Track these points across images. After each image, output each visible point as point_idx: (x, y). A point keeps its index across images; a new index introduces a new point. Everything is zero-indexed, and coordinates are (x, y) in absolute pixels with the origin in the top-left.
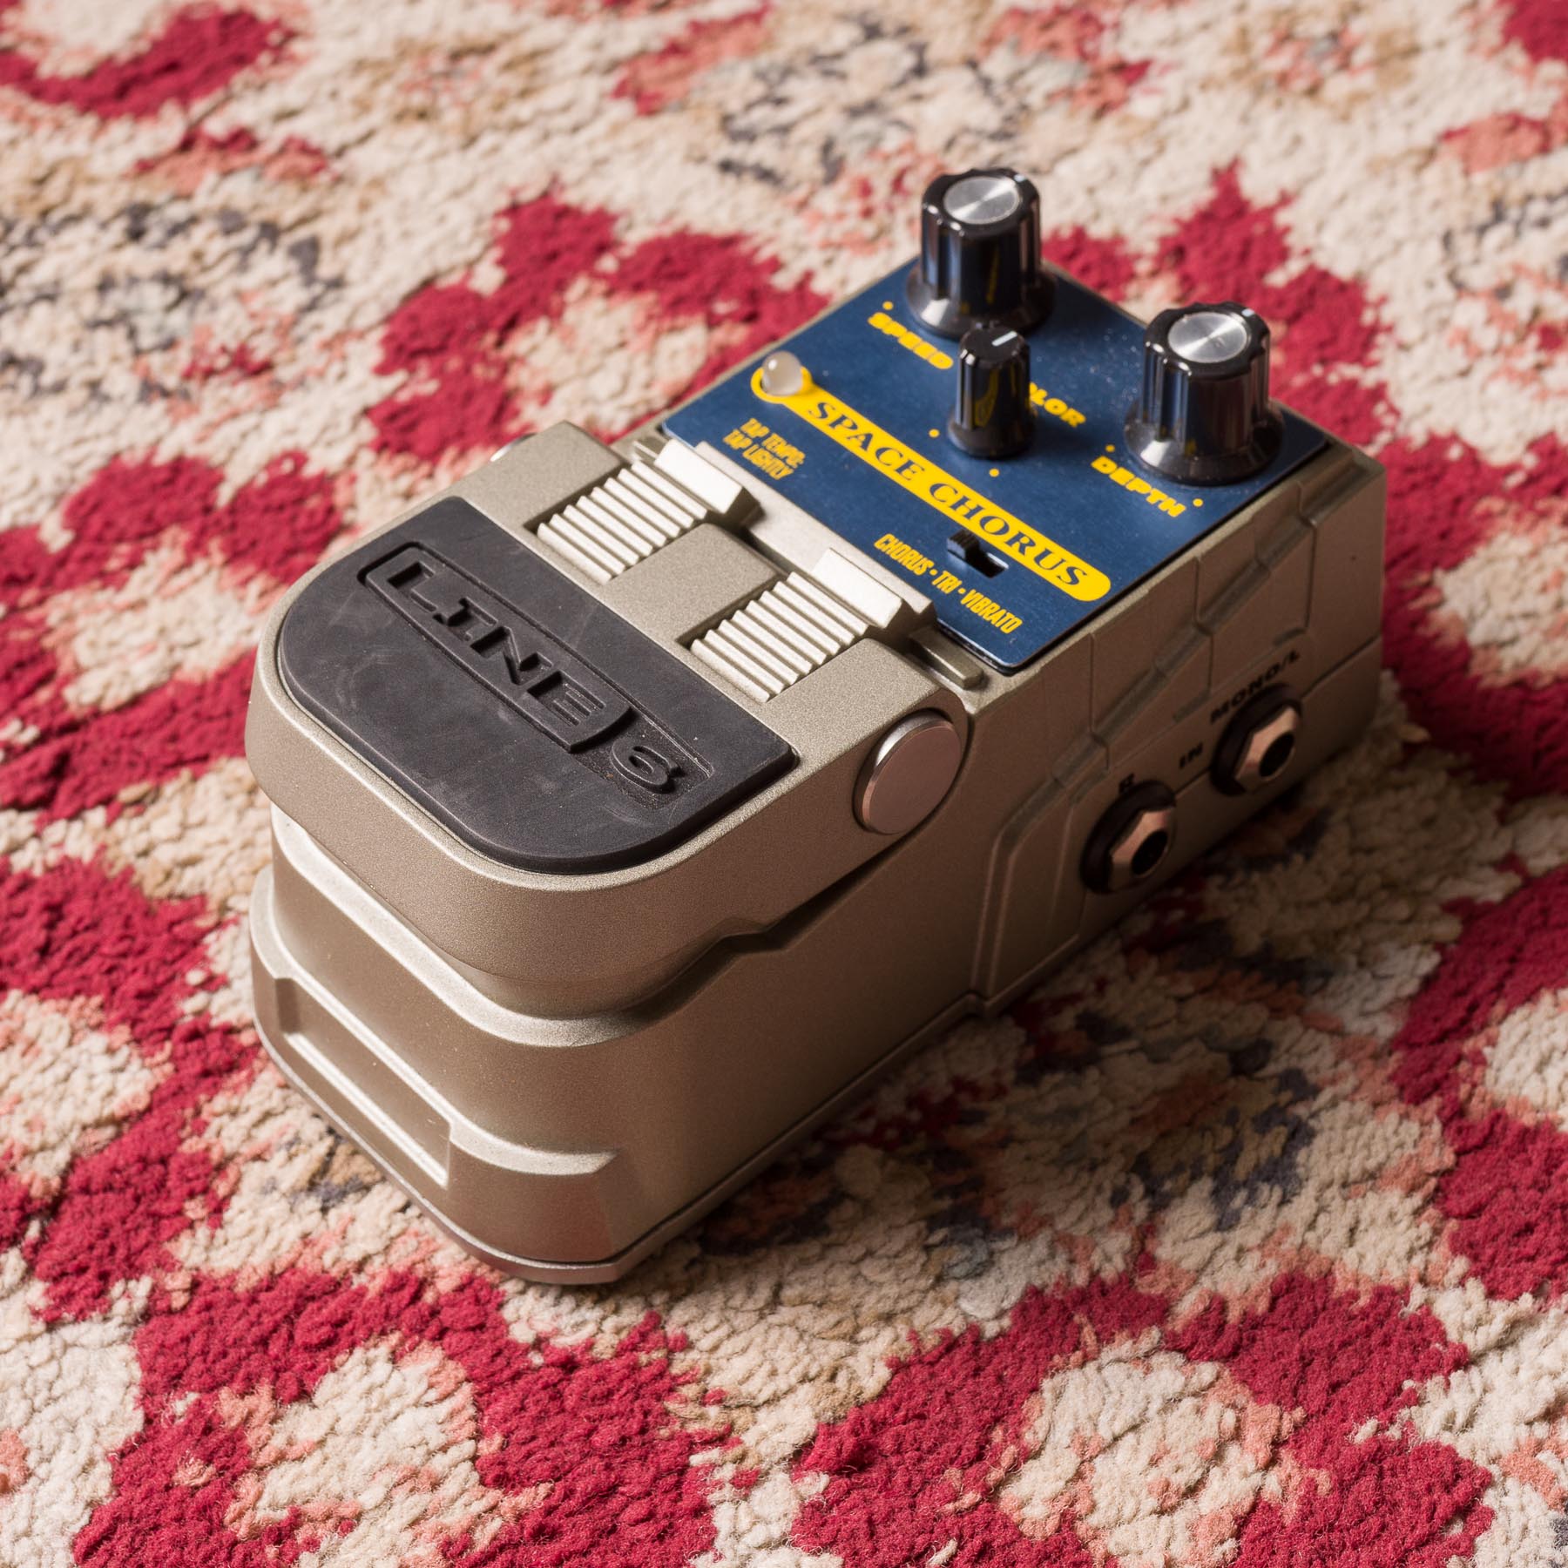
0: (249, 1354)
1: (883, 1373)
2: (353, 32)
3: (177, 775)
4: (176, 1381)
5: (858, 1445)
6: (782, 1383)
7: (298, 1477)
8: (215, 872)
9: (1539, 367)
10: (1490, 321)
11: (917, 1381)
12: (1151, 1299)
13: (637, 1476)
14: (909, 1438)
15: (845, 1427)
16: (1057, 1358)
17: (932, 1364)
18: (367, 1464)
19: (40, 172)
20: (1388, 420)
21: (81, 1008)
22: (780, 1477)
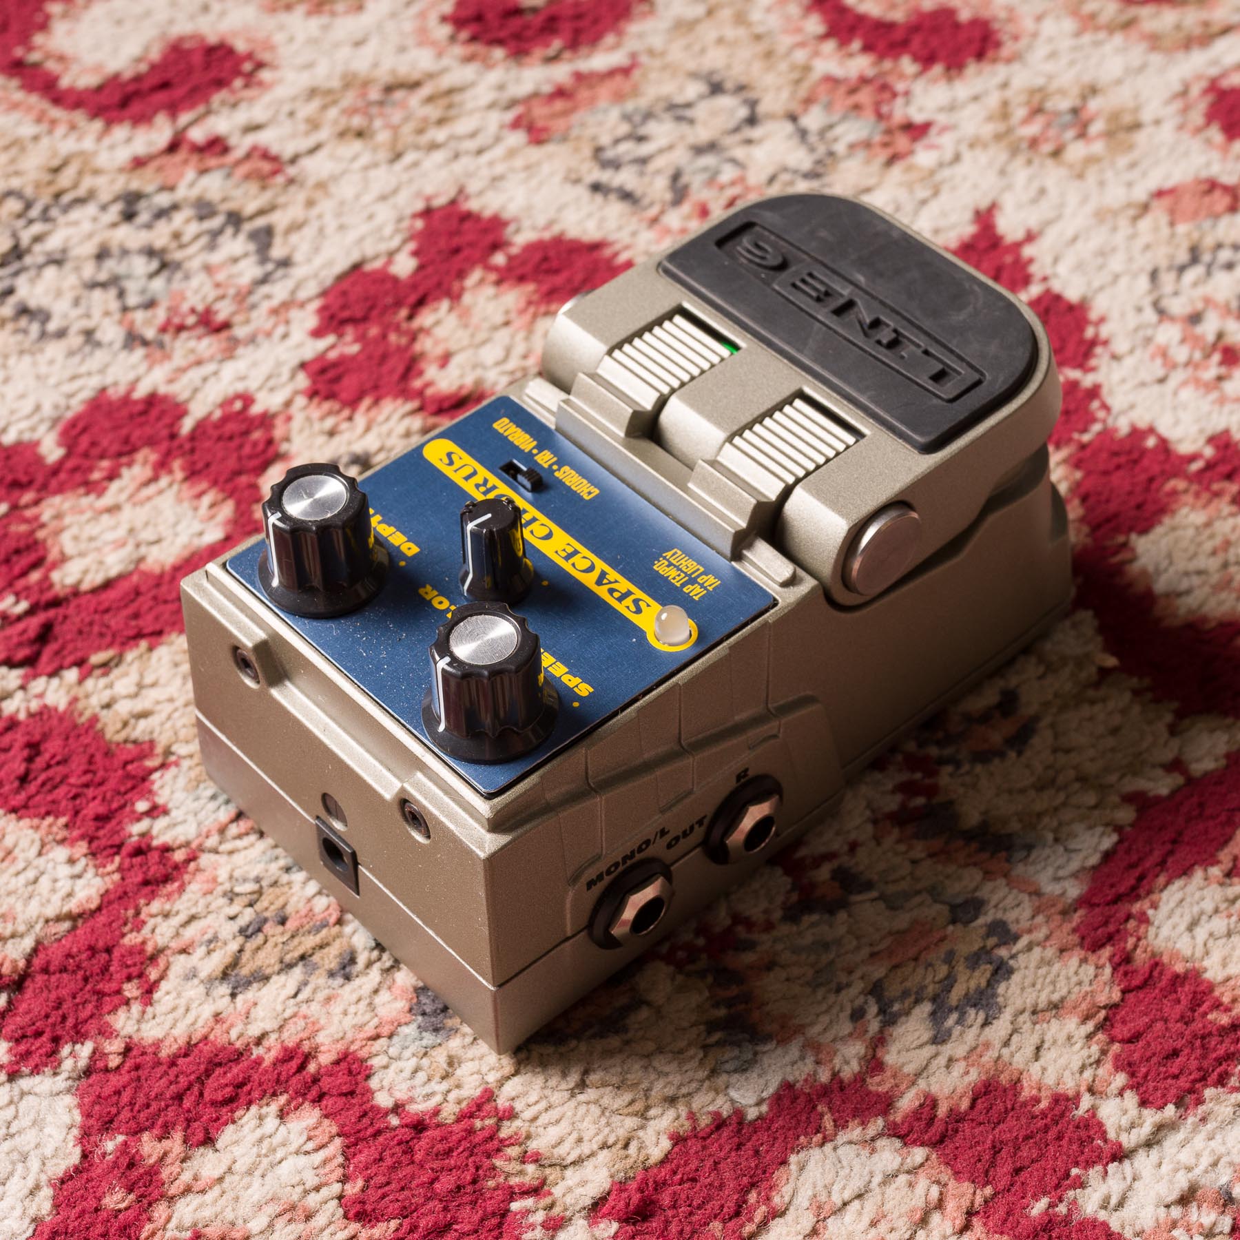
0: (167, 1106)
1: (666, 1144)
2: (309, 66)
3: (137, 646)
4: (108, 1125)
5: (642, 1200)
6: (586, 1149)
7: (201, 1206)
8: (162, 724)
9: (1220, 378)
10: (1183, 341)
11: (692, 1151)
12: (878, 1095)
13: (467, 1218)
14: (683, 1196)
15: (633, 1185)
16: (802, 1138)
17: (704, 1139)
18: (256, 1198)
19: (56, 163)
20: (1101, 414)
21: (50, 826)
22: (580, 1223)
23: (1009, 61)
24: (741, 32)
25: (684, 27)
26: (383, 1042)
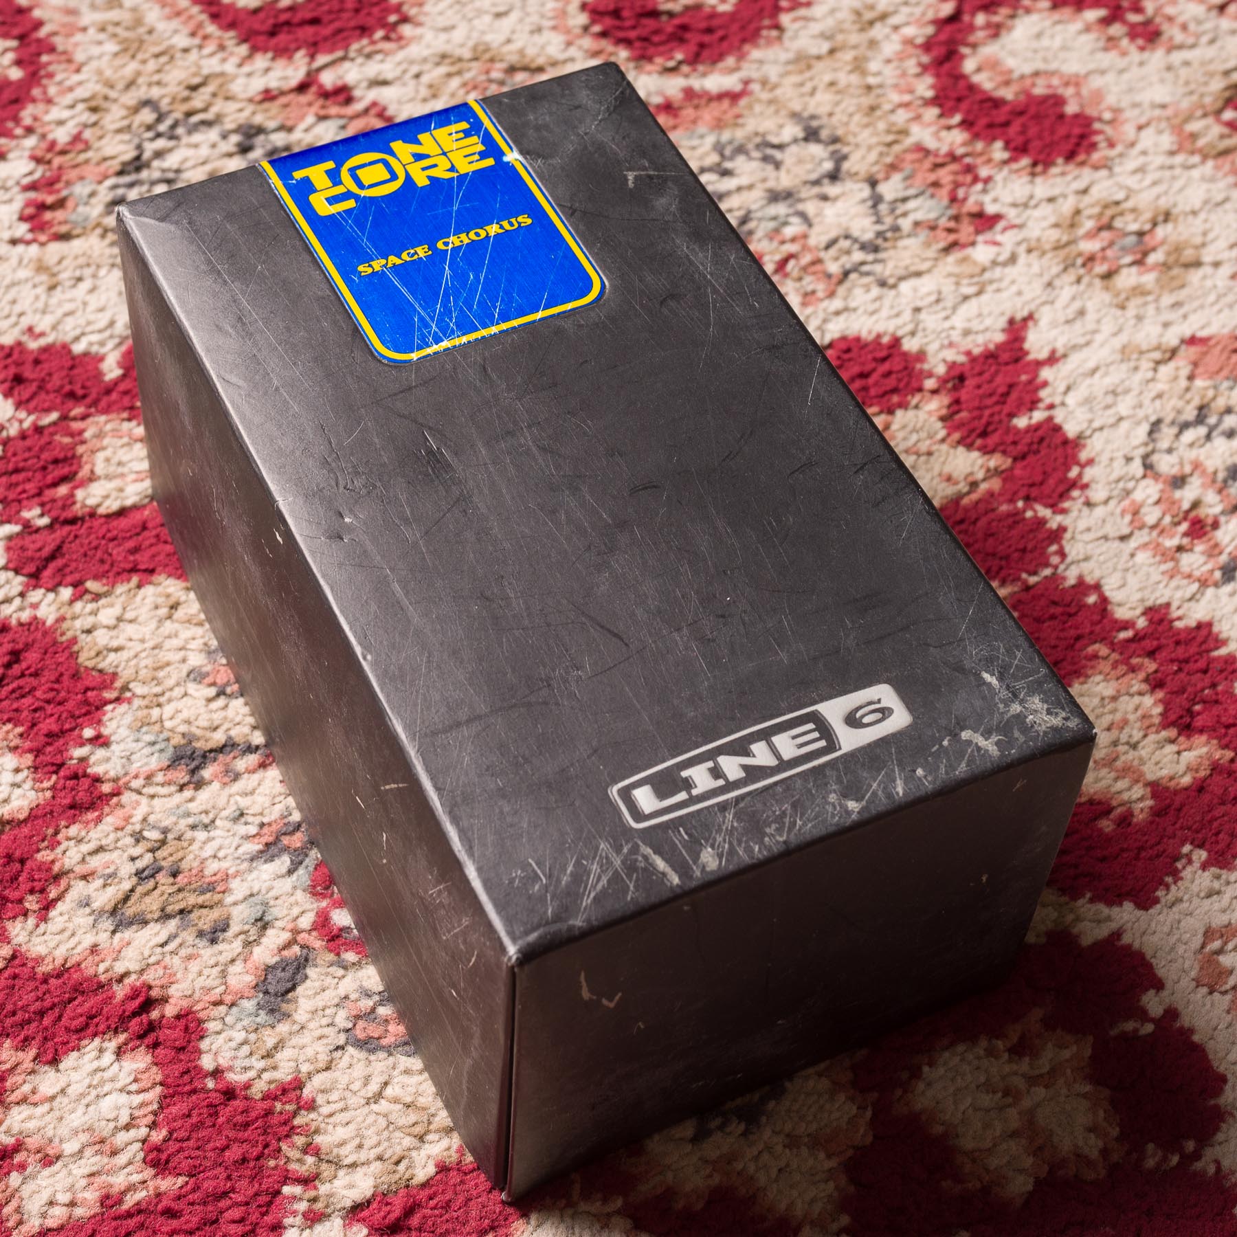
1: (431, 1170)
2: (448, 29)
3: (129, 580)
6: (362, 1156)
7: (30, 1118)
8: (128, 661)
9: (1180, 549)
10: (1158, 502)
11: (452, 1182)
12: (626, 1175)
14: (430, 1222)
16: (548, 1199)
17: (466, 1174)
18: (75, 1124)
19: (196, 80)
20: (1055, 560)
21: (8, 732)
22: (337, 1222)
23: (1096, 168)
24: (854, 79)
25: (804, 62)
26: (222, 1009)
